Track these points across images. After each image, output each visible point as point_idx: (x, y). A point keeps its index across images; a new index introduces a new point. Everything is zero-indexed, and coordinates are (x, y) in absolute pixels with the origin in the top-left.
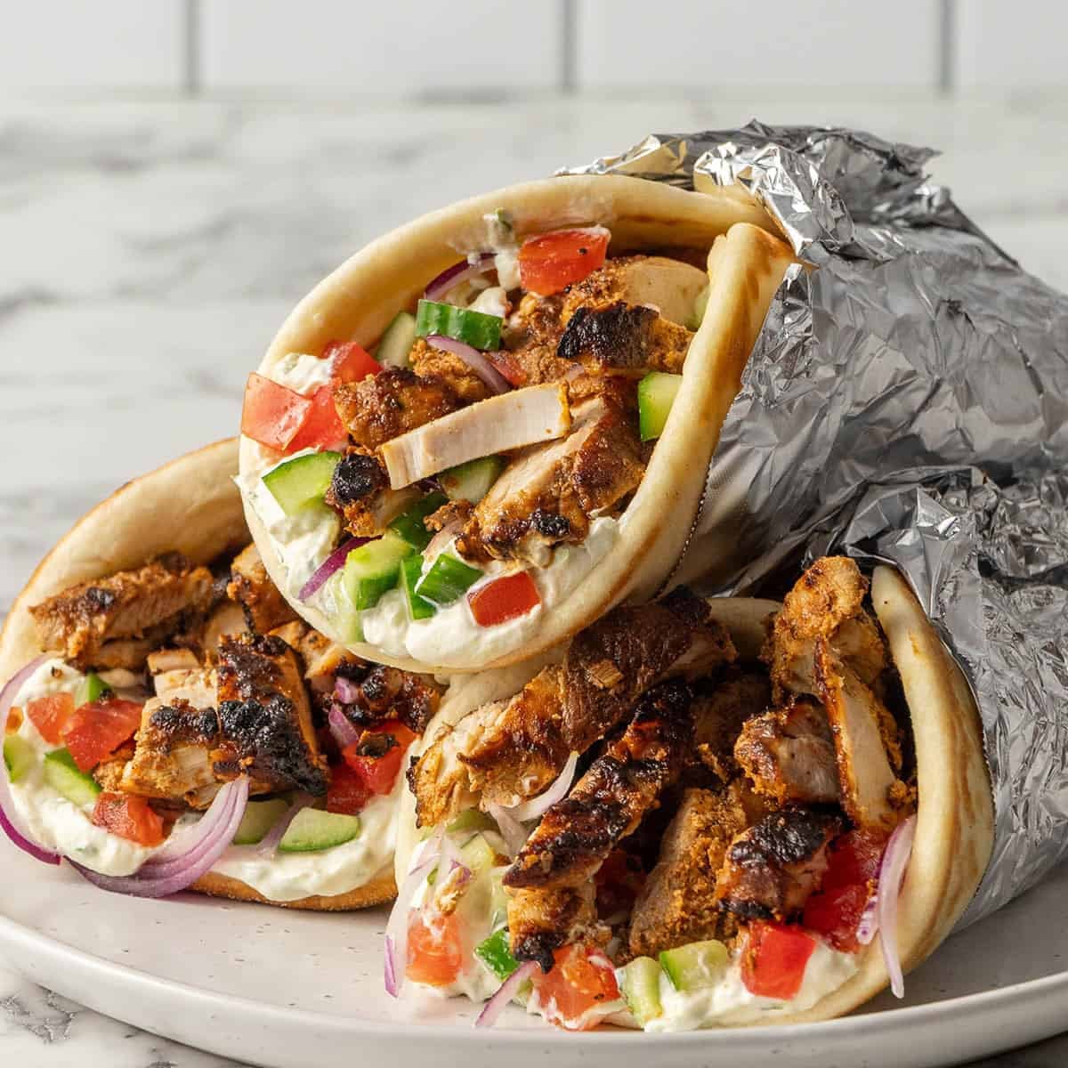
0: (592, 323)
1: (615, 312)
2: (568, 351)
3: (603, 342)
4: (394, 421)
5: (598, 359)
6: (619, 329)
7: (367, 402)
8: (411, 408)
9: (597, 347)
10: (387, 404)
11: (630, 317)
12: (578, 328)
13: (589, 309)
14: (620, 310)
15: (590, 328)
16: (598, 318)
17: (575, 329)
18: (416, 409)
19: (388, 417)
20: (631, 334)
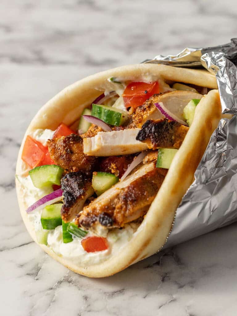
0: (152, 127)
1: (163, 124)
2: (141, 138)
3: (155, 136)
4: (68, 158)
5: (153, 143)
6: (163, 130)
7: (59, 149)
8: (76, 153)
9: (153, 138)
10: (67, 150)
11: (169, 125)
12: (146, 129)
13: (152, 121)
14: (165, 122)
15: (151, 129)
16: (155, 125)
17: (145, 129)
18: (78, 154)
19: (66, 156)
20: (168, 133)
